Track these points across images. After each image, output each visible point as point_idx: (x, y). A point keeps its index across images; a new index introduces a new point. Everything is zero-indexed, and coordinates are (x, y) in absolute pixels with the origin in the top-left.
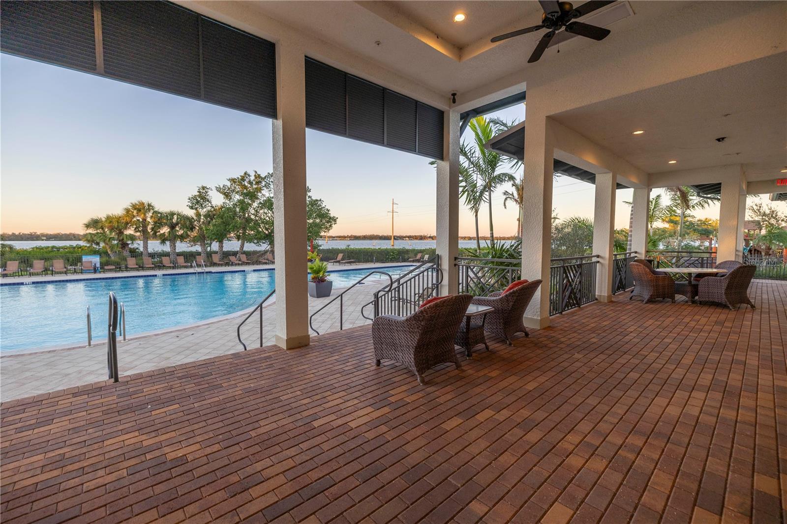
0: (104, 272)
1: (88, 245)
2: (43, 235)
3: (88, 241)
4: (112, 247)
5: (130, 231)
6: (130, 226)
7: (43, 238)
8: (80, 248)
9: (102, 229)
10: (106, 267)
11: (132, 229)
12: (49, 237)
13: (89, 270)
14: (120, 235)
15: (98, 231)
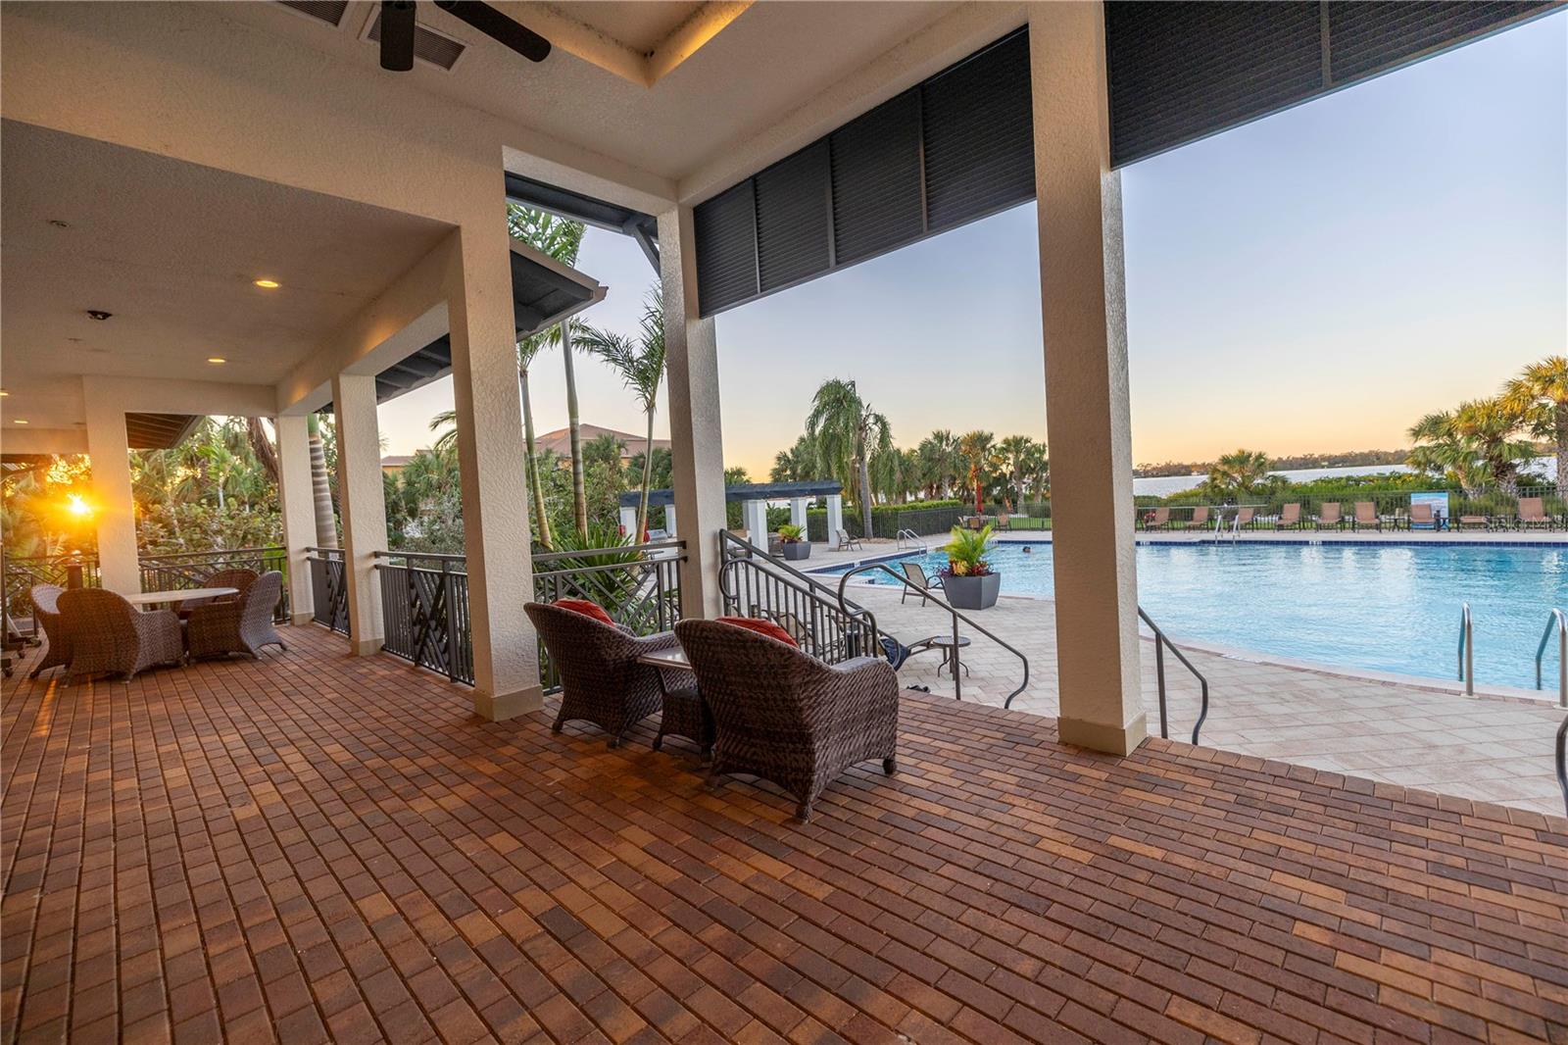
0: (1458, 528)
1: (1417, 472)
2: (1323, 458)
3: (1418, 464)
4: (1471, 476)
5: (1521, 435)
6: (1521, 422)
7: (1323, 464)
8: (1400, 478)
9: (1450, 435)
10: (1465, 519)
11: (1525, 428)
12: (1334, 462)
13: (1426, 523)
14: (1493, 445)
15: (1441, 441)
